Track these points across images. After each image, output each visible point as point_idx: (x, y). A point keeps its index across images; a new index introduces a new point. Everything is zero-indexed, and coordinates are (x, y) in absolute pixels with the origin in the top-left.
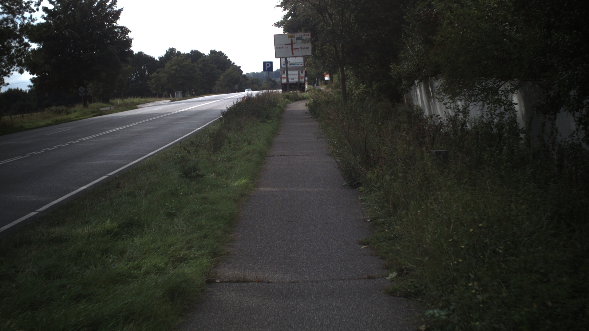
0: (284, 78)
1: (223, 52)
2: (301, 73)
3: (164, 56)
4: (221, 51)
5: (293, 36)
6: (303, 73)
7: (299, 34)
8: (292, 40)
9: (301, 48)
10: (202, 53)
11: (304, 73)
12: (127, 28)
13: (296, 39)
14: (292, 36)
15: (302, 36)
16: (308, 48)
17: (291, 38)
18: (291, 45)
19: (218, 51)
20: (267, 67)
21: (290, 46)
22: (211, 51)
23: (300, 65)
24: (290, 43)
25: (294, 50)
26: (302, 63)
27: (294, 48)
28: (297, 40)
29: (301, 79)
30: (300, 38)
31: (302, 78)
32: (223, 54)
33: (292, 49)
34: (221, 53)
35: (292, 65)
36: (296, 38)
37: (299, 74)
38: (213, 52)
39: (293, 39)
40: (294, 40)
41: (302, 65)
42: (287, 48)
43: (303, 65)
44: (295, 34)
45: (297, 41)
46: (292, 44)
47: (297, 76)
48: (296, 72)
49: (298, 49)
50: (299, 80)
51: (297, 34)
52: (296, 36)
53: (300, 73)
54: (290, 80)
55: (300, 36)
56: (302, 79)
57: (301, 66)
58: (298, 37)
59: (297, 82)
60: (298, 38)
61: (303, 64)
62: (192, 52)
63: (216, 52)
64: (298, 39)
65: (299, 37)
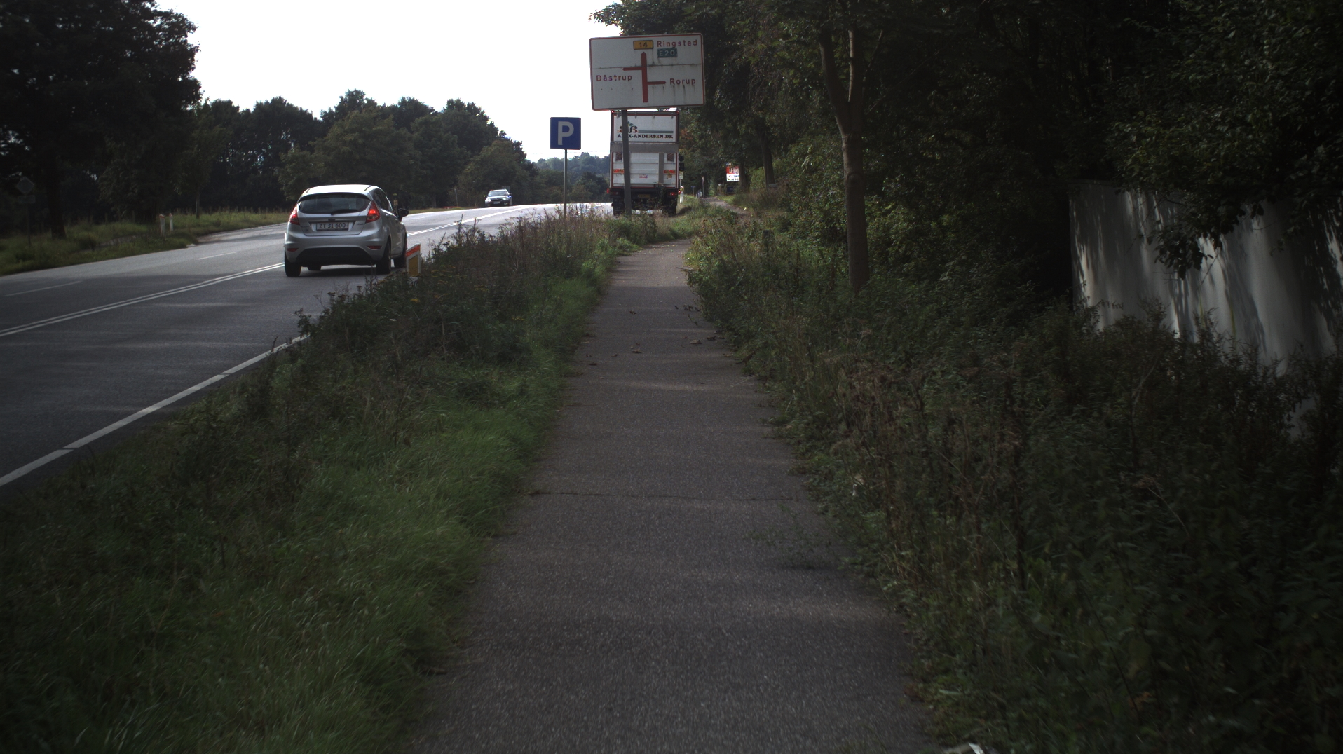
0: (619, 171)
1: (477, 106)
2: (668, 160)
3: (334, 110)
4: (473, 104)
5: (649, 45)
6: (673, 160)
7: (666, 40)
8: (644, 56)
9: (672, 81)
10: (426, 107)
11: (675, 160)
12: (184, 19)
13: (658, 53)
14: (645, 45)
15: (677, 47)
16: (694, 82)
17: (640, 52)
18: (640, 72)
19: (466, 101)
20: (561, 134)
21: (638, 75)
22: (450, 103)
23: (667, 137)
24: (639, 63)
25: (650, 87)
26: (672, 132)
27: (649, 80)
28: (659, 56)
29: (666, 176)
30: (669, 50)
31: (670, 173)
32: (478, 110)
33: (645, 83)
34: (472, 108)
35: (643, 136)
36: (658, 51)
37: (661, 164)
38: (454, 105)
39: (648, 53)
40: (652, 56)
41: (671, 137)
42: (630, 78)
43: (674, 140)
44: (655, 39)
45: (661, 59)
46: (644, 67)
47: (656, 169)
48: (655, 157)
49: (664, 83)
50: (661, 178)
51: (661, 39)
52: (659, 43)
53: (665, 159)
54: (635, 180)
55: (671, 47)
56: (670, 176)
57: (669, 140)
58: (663, 47)
59: (655, 185)
60: (663, 51)
61: (674, 135)
62: (403, 102)
63: (462, 105)
64: (662, 53)
65: (666, 47)
